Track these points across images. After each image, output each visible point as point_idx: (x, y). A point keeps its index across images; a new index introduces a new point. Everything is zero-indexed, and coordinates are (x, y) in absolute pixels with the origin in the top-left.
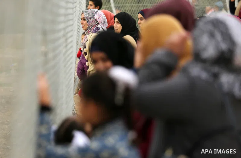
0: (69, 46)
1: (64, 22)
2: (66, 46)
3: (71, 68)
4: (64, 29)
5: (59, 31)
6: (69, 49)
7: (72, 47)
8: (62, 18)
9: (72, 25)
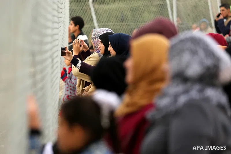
0: (55, 67)
1: (51, 42)
2: (52, 67)
3: (56, 89)
4: (51, 49)
5: (46, 52)
6: (55, 70)
7: (57, 67)
8: (49, 39)
9: (58, 45)
